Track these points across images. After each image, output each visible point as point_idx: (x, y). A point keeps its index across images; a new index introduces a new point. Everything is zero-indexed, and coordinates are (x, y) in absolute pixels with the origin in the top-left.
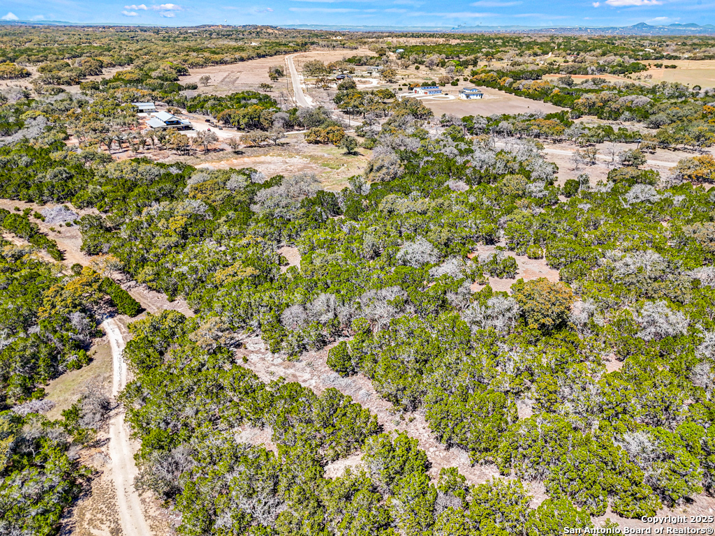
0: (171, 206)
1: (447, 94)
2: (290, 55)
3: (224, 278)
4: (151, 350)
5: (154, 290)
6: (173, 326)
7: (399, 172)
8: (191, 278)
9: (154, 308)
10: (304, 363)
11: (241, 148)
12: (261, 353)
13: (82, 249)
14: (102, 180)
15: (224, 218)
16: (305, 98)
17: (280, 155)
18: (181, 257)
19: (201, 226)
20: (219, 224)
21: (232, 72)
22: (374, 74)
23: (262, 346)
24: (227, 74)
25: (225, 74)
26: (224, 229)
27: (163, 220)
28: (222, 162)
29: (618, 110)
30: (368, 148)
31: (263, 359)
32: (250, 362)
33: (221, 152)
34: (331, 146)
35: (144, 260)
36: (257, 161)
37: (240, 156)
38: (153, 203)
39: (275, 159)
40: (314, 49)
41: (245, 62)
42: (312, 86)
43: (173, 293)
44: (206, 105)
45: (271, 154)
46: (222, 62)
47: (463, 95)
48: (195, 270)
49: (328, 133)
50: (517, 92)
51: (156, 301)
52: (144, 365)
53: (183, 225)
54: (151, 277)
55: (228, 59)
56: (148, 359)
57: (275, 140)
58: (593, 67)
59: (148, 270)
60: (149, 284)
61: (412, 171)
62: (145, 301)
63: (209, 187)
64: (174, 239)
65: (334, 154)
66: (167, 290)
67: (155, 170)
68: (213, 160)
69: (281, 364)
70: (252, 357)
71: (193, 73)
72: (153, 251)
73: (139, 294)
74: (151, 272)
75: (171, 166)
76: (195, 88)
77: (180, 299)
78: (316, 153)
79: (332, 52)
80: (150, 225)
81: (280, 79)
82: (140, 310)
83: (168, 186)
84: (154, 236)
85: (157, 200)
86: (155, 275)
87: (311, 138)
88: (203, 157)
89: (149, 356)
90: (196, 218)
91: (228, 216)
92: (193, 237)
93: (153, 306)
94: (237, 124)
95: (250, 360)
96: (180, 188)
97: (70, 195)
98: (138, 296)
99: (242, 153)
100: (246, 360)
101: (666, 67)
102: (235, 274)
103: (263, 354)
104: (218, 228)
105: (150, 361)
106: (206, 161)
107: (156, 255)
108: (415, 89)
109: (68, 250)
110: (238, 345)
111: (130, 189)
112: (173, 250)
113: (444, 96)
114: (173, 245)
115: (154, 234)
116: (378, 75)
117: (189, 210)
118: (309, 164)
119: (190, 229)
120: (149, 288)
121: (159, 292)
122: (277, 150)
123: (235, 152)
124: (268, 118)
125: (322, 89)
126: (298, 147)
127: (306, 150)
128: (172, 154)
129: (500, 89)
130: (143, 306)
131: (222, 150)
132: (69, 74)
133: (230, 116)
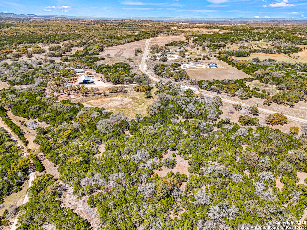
0: (68, 125)
1: (202, 65)
2: (149, 39)
3: (71, 161)
4: (35, 191)
5: (52, 161)
7: (157, 112)
10: (82, 200)
13: (33, 142)
14: (50, 110)
15: (84, 132)
16: (144, 65)
19: (76, 134)
20: (82, 134)
21: (122, 49)
23: (72, 191)
24: (119, 50)
27: (62, 132)
28: (99, 100)
29: (268, 79)
31: (70, 197)
32: (66, 198)
33: (100, 95)
36: (112, 99)
37: (106, 97)
38: (64, 122)
39: (119, 98)
40: (161, 35)
44: (103, 70)
45: (118, 96)
46: (120, 44)
48: (64, 156)
49: (142, 88)
50: (233, 65)
51: (50, 166)
55: (122, 42)
58: (275, 51)
59: (49, 155)
62: (47, 166)
63: (84, 117)
64: (65, 139)
65: (142, 97)
67: (69, 107)
68: (95, 99)
69: (75, 200)
70: (67, 196)
71: (106, 50)
72: (56, 144)
73: (46, 162)
75: (76, 104)
76: (103, 59)
78: (135, 96)
79: (168, 37)
81: (138, 55)
82: (44, 170)
83: (71, 114)
85: (66, 120)
86: (51, 157)
87: (136, 89)
88: (92, 97)
91: (86, 131)
92: (72, 139)
93: (48, 168)
94: (110, 81)
97: (38, 116)
99: (107, 95)
100: (64, 197)
103: (71, 195)
104: (81, 136)
105: (34, 195)
106: (93, 99)
109: (30, 141)
110: (65, 190)
111: (58, 115)
112: (63, 144)
113: (201, 66)
114: (63, 142)
115: (59, 137)
117: (73, 127)
118: (131, 101)
119: (71, 135)
122: (121, 94)
123: (105, 95)
124: (122, 79)
125: (153, 61)
126: (130, 93)
127: (132, 94)
128: (81, 96)
129: (227, 62)
130: (45, 168)
132: (58, 53)
133: (108, 77)
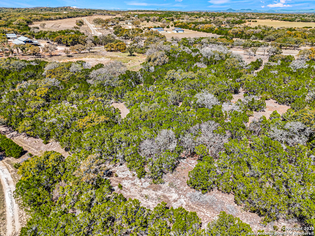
0: (36, 82)
1: (167, 31)
2: (84, 17)
3: (85, 125)
4: (40, 189)
5: (32, 136)
6: (56, 164)
7: (166, 60)
8: (59, 126)
9: (34, 149)
10: (167, 184)
11: (71, 54)
12: (130, 179)
15: (73, 88)
16: (98, 33)
17: (93, 57)
18: (48, 112)
19: (58, 93)
20: (70, 91)
21: (56, 23)
22: (129, 24)
23: (128, 173)
25: (53, 24)
26: (74, 94)
27: (32, 91)
28: (62, 61)
29: (249, 35)
30: (139, 53)
31: (134, 184)
32: (125, 188)
33: (60, 56)
34: (119, 53)
35: (22, 117)
37: (71, 58)
38: (23, 81)
39: (91, 59)
40: (95, 15)
41: (62, 20)
42: (100, 28)
43: (47, 138)
44: (46, 35)
45: (88, 57)
47: (175, 31)
48: (61, 121)
49: (117, 46)
50: (198, 30)
51: (34, 144)
52: (35, 203)
53: (46, 93)
54: (29, 128)
55: (53, 18)
56: (38, 198)
57: (89, 50)
58: (224, 21)
59: (26, 123)
60: (28, 132)
61: (173, 59)
62: (26, 145)
63: (59, 71)
64: (42, 101)
65: (123, 56)
66: (42, 136)
67: (22, 64)
69: (150, 187)
70: (124, 183)
71: (35, 23)
72: (28, 110)
73: (20, 140)
74: (29, 124)
75: (32, 62)
76: (38, 28)
77: (52, 141)
78: (113, 56)
79: (105, 16)
80: (23, 95)
81: (82, 26)
82: (23, 152)
83: (31, 72)
84: (27, 101)
85: (25, 80)
86: (32, 126)
87: (108, 49)
88: (50, 58)
89: (39, 195)
90: (54, 89)
91: (75, 87)
92: (54, 101)
93: (32, 149)
94: (65, 43)
95: (124, 186)
96: (39, 73)
98: (20, 142)
99: (72, 56)
100: (121, 187)
101: (253, 21)
102: (92, 121)
103: (132, 180)
104: (70, 94)
105: (40, 199)
107: (29, 113)
108: (151, 29)
110: (110, 174)
112: (41, 109)
114: (41, 106)
115: (26, 100)
116: (131, 24)
117: (49, 84)
119: (51, 95)
120: (28, 135)
121: (35, 137)
122: (91, 55)
123: (68, 56)
124: (83, 39)
125: (105, 30)
126: (102, 53)
127: (106, 54)
128: (30, 57)
129: (190, 29)
130: (25, 149)
131: (60, 55)
133: (61, 39)
